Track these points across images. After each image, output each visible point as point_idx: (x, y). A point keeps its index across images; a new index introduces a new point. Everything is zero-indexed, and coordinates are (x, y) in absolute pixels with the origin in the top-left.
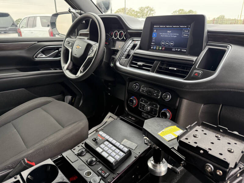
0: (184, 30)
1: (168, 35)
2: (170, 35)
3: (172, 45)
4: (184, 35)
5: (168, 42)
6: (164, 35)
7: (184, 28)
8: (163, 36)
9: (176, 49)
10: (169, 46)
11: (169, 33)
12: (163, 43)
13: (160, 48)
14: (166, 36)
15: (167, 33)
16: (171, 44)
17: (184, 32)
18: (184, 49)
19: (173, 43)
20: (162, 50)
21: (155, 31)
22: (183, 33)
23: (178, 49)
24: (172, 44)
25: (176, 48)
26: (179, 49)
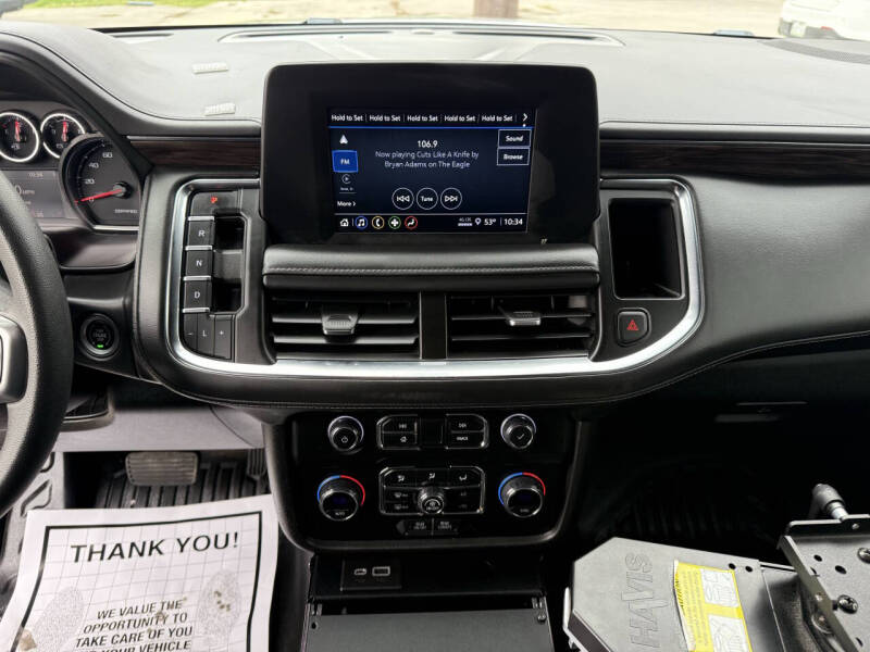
0: (504, 134)
1: (426, 160)
2: (432, 160)
3: (455, 203)
4: (506, 157)
5: (427, 194)
6: (404, 161)
7: (503, 124)
8: (398, 165)
9: (478, 221)
10: (439, 209)
11: (426, 150)
12: (402, 199)
13: (395, 223)
14: (413, 165)
15: (415, 149)
16: (447, 199)
17: (504, 143)
18: (513, 217)
19: (455, 194)
20: (402, 228)
21: (344, 140)
22: (500, 148)
23: (483, 218)
24: (452, 199)
25: (473, 218)
26: (493, 217)
